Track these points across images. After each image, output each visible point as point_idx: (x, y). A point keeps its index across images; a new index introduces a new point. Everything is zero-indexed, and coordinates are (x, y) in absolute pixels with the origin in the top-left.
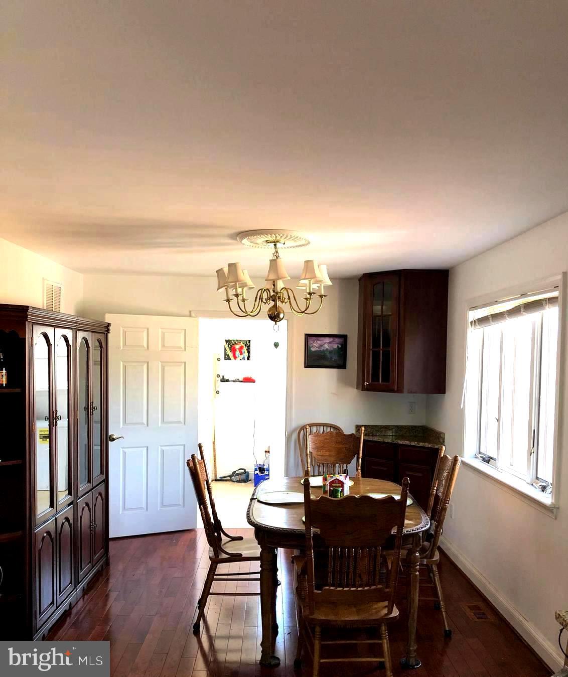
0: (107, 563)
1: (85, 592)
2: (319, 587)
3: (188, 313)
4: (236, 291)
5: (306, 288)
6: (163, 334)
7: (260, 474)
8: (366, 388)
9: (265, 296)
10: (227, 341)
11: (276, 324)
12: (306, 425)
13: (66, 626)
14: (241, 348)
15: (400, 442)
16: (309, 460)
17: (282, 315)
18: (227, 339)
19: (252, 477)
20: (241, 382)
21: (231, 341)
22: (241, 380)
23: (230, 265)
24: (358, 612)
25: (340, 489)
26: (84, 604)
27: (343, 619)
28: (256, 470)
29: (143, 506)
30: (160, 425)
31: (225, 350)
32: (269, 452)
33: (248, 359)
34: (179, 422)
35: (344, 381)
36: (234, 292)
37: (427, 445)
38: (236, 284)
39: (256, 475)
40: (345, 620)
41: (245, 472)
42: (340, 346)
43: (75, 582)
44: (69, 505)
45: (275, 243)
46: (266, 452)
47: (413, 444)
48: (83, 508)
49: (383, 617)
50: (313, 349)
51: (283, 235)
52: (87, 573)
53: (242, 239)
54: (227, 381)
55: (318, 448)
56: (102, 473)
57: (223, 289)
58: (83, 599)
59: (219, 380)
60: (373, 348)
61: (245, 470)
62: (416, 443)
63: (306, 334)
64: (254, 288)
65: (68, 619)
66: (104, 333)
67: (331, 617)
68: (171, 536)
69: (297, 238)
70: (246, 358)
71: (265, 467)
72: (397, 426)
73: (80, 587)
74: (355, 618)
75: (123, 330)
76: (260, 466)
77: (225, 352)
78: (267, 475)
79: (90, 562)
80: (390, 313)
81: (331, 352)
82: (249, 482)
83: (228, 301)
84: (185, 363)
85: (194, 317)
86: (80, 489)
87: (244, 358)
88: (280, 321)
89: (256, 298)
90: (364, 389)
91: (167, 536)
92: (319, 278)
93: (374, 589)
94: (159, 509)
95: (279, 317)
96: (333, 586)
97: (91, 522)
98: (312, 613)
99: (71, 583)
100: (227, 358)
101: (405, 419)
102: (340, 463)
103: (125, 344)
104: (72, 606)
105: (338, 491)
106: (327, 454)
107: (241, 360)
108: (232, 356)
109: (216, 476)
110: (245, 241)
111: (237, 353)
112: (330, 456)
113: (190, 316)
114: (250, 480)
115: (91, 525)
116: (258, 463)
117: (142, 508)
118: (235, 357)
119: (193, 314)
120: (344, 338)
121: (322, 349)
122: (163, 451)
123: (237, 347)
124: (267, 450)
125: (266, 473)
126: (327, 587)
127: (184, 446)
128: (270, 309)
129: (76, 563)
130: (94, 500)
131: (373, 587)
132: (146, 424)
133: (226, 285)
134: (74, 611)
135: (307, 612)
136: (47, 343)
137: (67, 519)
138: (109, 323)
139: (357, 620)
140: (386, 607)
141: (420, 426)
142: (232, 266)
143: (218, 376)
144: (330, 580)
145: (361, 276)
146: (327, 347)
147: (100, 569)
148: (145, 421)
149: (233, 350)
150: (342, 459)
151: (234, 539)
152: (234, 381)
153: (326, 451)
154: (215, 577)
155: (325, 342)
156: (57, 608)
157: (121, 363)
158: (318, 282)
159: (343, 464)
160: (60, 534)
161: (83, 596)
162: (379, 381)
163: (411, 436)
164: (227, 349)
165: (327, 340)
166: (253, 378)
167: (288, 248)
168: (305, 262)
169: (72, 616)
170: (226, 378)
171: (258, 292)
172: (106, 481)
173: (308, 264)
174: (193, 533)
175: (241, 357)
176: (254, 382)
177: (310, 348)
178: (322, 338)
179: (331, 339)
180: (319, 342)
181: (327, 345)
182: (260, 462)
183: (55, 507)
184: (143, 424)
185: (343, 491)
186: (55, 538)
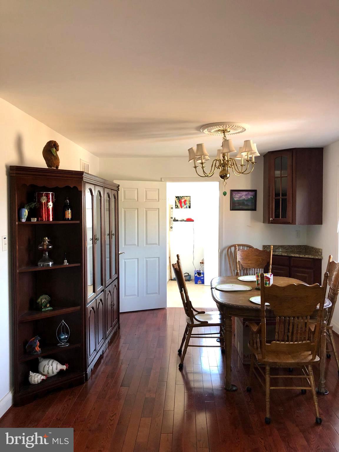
0: (119, 328)
1: (110, 343)
2: (269, 342)
3: (160, 179)
4: (202, 161)
5: (242, 159)
6: (146, 192)
7: (198, 276)
8: (271, 222)
9: (218, 164)
10: (176, 197)
11: (225, 181)
12: (236, 245)
13: (101, 363)
14: (185, 201)
15: (293, 255)
16: (238, 266)
17: (228, 176)
18: (177, 196)
19: (193, 278)
20: (186, 221)
21: (179, 197)
22: (185, 220)
23: (198, 145)
24: (293, 357)
25: (268, 282)
26: (109, 352)
27: (284, 361)
28: (196, 274)
29: (136, 294)
30: (145, 245)
31: (176, 202)
32: (203, 263)
33: (190, 207)
34: (156, 244)
35: (254, 219)
36: (200, 161)
37: (310, 257)
38: (202, 156)
39: (196, 277)
40: (286, 363)
41: (189, 275)
42: (252, 197)
43: (105, 338)
44: (101, 292)
45: (224, 131)
46: (201, 263)
47: (301, 256)
48: (108, 294)
49: (310, 361)
50: (235, 199)
51: (231, 125)
52: (110, 332)
53: (204, 129)
54: (177, 221)
55: (243, 259)
56: (116, 273)
57: (192, 160)
58: (109, 348)
59: (172, 220)
60: (275, 197)
61: (188, 274)
62: (303, 255)
63: (231, 190)
64: (209, 159)
65: (102, 360)
66: (116, 191)
67: (276, 360)
68: (152, 311)
69: (239, 127)
70: (188, 207)
71: (201, 272)
72: (289, 246)
73: (107, 342)
74: (293, 361)
75: (124, 190)
76: (198, 271)
77: (176, 204)
78: (202, 277)
79: (111, 326)
80: (286, 175)
81: (247, 201)
82: (191, 281)
83: (195, 167)
84: (159, 209)
85: (163, 181)
86: (107, 282)
87: (187, 207)
88: (227, 179)
89: (212, 165)
90: (270, 222)
91: (150, 312)
92: (254, 151)
93: (305, 343)
94: (145, 295)
95: (226, 176)
96: (278, 341)
97: (111, 303)
98: (264, 358)
99: (103, 338)
100: (177, 207)
101: (294, 241)
102: (258, 268)
103: (125, 198)
104: (104, 352)
105: (267, 283)
106: (250, 263)
107: (185, 208)
108: (180, 205)
109: (171, 277)
110: (206, 131)
111: (183, 204)
112: (251, 263)
113: (161, 181)
114: (192, 280)
115: (111, 304)
116: (196, 270)
117: (135, 295)
118: (182, 207)
119: (163, 180)
120: (255, 191)
121: (241, 199)
122: (147, 261)
123: (183, 200)
124: (201, 262)
125: (202, 275)
126: (274, 342)
127: (159, 258)
128: (221, 172)
129: (105, 327)
130: (113, 289)
131: (304, 342)
132: (137, 245)
133: (194, 158)
134: (105, 355)
135: (260, 357)
136: (91, 195)
137: (101, 300)
138: (119, 185)
139: (294, 363)
140: (310, 355)
141: (303, 246)
142: (200, 146)
143: (172, 218)
144: (276, 337)
145: (265, 154)
146: (244, 198)
147: (116, 330)
148: (136, 243)
149: (180, 202)
150: (259, 265)
151: (199, 313)
152: (181, 221)
153: (249, 261)
154: (191, 336)
155: (243, 194)
156: (97, 353)
157: (123, 209)
158: (251, 154)
159: (260, 269)
160: (98, 309)
161: (109, 346)
162: (279, 217)
163: (298, 252)
164: (177, 202)
165: (244, 193)
166: (192, 219)
167: (232, 134)
168: (245, 141)
169: (104, 358)
170: (176, 219)
171: (214, 161)
172: (118, 278)
173: (247, 143)
174: (165, 310)
175: (185, 206)
176: (193, 221)
177: (234, 198)
178: (241, 192)
179: (247, 193)
180: (239, 195)
181: (244, 196)
182: (198, 269)
183: (96, 293)
184: (135, 245)
185: (269, 283)
186: (95, 311)
